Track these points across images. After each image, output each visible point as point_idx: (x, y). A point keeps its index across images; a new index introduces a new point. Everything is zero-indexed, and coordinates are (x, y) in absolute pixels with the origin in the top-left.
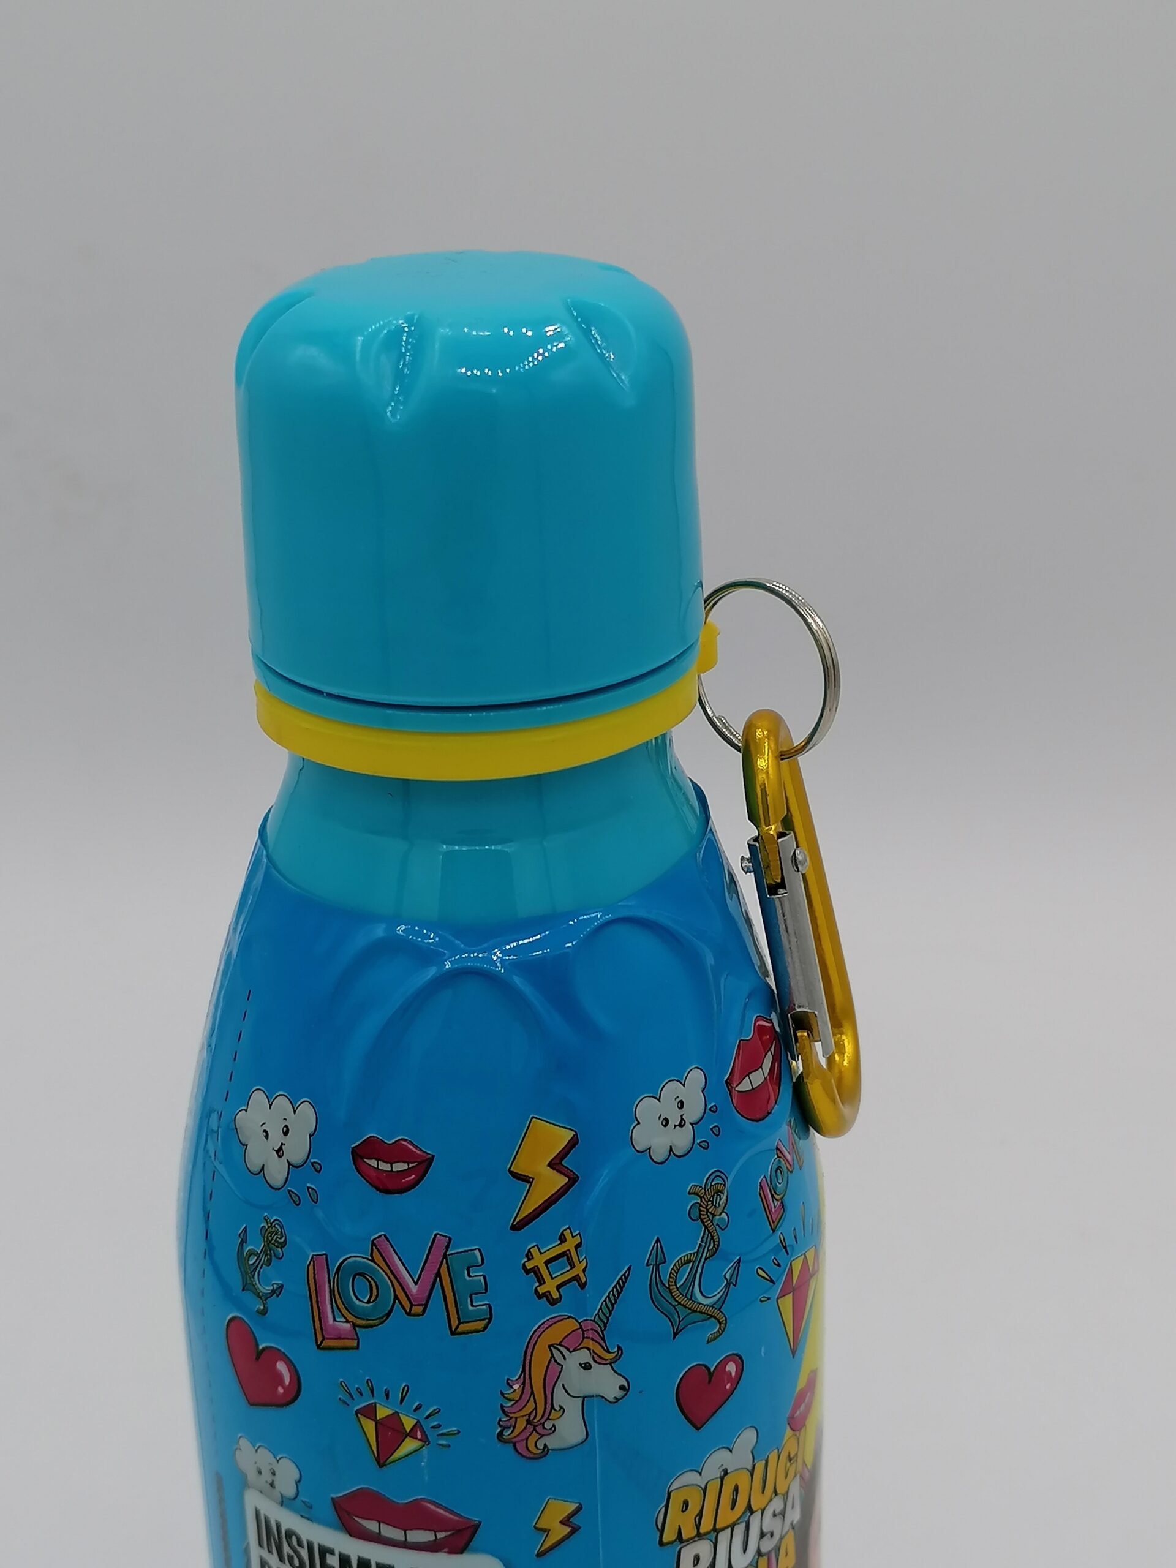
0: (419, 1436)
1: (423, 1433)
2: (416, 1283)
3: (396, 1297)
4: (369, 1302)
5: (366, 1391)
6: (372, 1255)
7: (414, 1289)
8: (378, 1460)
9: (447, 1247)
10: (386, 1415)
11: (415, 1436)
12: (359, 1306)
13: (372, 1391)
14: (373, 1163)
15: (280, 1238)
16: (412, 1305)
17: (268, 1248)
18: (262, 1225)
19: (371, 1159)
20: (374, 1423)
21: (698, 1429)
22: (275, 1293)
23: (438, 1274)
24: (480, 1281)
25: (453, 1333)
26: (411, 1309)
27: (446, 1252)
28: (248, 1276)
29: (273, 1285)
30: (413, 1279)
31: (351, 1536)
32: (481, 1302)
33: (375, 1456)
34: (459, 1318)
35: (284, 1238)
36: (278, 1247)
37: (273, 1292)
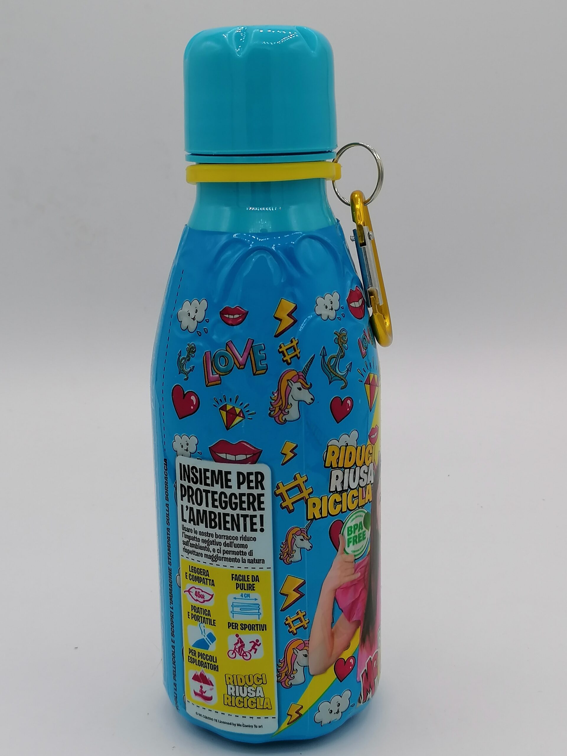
0: (241, 415)
1: (243, 414)
2: (241, 357)
3: (235, 363)
4: (225, 366)
5: (223, 400)
6: (226, 349)
7: (241, 359)
8: (226, 427)
9: (252, 344)
10: (230, 408)
11: (240, 416)
12: (221, 368)
13: (225, 399)
14: (227, 316)
15: (194, 349)
16: (240, 365)
17: (189, 354)
18: (187, 347)
19: (226, 315)
20: (225, 412)
21: (338, 423)
22: (191, 370)
23: (249, 354)
24: (263, 355)
25: (254, 375)
26: (240, 367)
27: (252, 345)
28: (181, 368)
29: (190, 368)
30: (240, 356)
31: (216, 462)
32: (264, 363)
33: (225, 425)
34: (256, 369)
35: (195, 349)
36: (192, 353)
37: (190, 370)
